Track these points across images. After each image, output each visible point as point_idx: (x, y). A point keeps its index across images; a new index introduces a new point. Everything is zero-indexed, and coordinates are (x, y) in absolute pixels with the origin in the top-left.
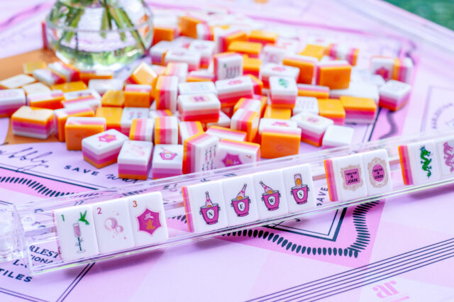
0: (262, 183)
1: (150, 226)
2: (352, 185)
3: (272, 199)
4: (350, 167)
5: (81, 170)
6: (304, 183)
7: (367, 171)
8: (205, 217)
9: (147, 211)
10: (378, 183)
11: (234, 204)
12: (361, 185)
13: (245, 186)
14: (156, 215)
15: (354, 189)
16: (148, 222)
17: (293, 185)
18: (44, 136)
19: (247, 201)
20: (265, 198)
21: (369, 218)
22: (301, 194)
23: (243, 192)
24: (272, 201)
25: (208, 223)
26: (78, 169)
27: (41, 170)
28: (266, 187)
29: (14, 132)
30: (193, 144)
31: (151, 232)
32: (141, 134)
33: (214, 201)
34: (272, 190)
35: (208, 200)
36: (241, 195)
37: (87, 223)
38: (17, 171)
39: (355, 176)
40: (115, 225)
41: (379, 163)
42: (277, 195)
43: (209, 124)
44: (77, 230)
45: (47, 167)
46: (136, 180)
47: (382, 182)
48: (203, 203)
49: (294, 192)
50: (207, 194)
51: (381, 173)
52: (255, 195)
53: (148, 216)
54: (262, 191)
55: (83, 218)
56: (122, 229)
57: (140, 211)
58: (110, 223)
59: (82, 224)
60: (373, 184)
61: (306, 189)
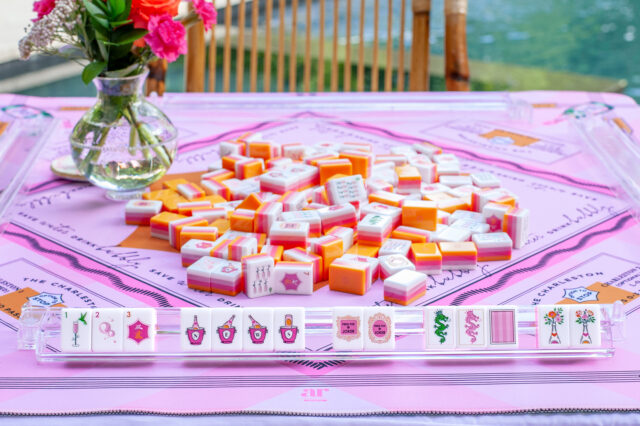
0: (250, 317)
1: (138, 335)
2: (347, 335)
3: (258, 333)
4: (348, 317)
6: (295, 324)
7: (367, 325)
8: (190, 338)
9: (138, 323)
10: (377, 339)
11: (220, 331)
12: (357, 337)
13: (234, 317)
14: (145, 328)
15: (349, 340)
16: (138, 332)
17: (282, 324)
19: (233, 331)
20: (251, 331)
22: (289, 334)
23: (230, 322)
24: (258, 335)
25: (192, 343)
28: (254, 322)
31: (138, 341)
33: (201, 325)
34: (259, 325)
35: (196, 323)
36: (228, 324)
37: (85, 323)
39: (351, 328)
40: (108, 329)
41: (382, 319)
42: (265, 331)
44: (76, 327)
47: (382, 339)
48: (190, 324)
49: (282, 331)
50: (196, 317)
51: (383, 329)
52: (242, 327)
53: (139, 327)
54: (250, 324)
55: (82, 319)
56: (114, 334)
57: (132, 321)
58: (104, 327)
59: (81, 323)
60: (373, 340)
61: (295, 331)
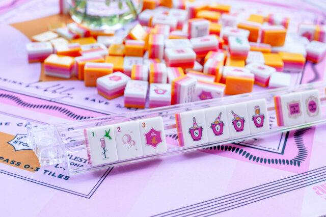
0: (232, 112)
1: (154, 141)
2: (294, 115)
3: (238, 123)
4: (293, 102)
5: (97, 101)
6: (262, 112)
7: (305, 105)
8: (193, 136)
9: (152, 130)
10: (312, 114)
11: (213, 126)
12: (300, 115)
13: (221, 114)
15: (295, 117)
16: (153, 138)
17: (253, 113)
18: (68, 76)
19: (222, 125)
20: (234, 123)
21: (305, 139)
22: (259, 120)
23: (219, 118)
24: (239, 125)
25: (194, 140)
26: (94, 100)
27: (67, 100)
28: (235, 115)
29: (45, 73)
30: (179, 83)
31: (155, 145)
32: (140, 76)
33: (199, 124)
34: (239, 117)
35: (195, 123)
36: (218, 120)
37: (110, 138)
38: (50, 101)
39: (296, 108)
40: (130, 140)
41: (313, 99)
42: (243, 121)
43: (187, 70)
44: (103, 143)
45: (72, 98)
46: (137, 109)
47: (315, 113)
48: (191, 125)
49: (254, 119)
50: (194, 119)
51: (314, 107)
52: (227, 120)
53: (153, 134)
54: (232, 118)
55: (107, 135)
56: (134, 143)
57: (147, 130)
58: (126, 139)
59: (107, 139)
60: (309, 115)
61: (263, 117)
